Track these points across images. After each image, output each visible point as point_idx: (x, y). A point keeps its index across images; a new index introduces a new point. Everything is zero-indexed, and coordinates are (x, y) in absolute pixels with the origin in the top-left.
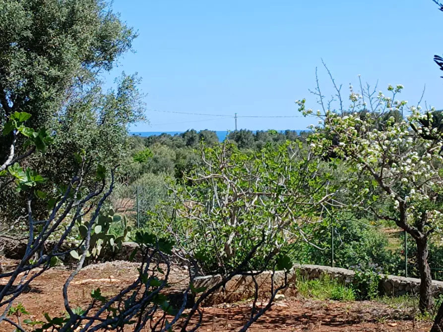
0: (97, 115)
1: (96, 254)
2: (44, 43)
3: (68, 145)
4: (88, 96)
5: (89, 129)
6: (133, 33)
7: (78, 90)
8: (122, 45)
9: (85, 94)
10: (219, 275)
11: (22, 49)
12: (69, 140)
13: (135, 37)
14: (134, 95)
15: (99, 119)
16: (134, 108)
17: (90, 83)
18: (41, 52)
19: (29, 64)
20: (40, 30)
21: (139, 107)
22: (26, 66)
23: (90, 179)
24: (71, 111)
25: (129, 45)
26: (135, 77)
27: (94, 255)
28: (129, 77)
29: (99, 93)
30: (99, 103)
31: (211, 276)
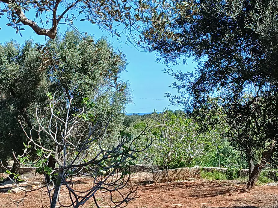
0: (110, 100)
1: (112, 170)
2: (86, 69)
3: (98, 114)
4: (106, 92)
5: (107, 107)
6: (127, 62)
7: (101, 89)
8: (122, 68)
9: (104, 91)
10: (165, 170)
11: (77, 72)
12: (98, 112)
13: (127, 64)
14: (127, 91)
15: (111, 102)
16: (127, 97)
17: (107, 86)
18: (85, 73)
19: (80, 79)
20: (84, 63)
21: (130, 96)
22: (78, 80)
23: (108, 130)
24: (99, 99)
25: (125, 68)
26: (127, 82)
27: (110, 171)
28: (124, 82)
29: (111, 91)
30: (111, 95)
31: (161, 170)
